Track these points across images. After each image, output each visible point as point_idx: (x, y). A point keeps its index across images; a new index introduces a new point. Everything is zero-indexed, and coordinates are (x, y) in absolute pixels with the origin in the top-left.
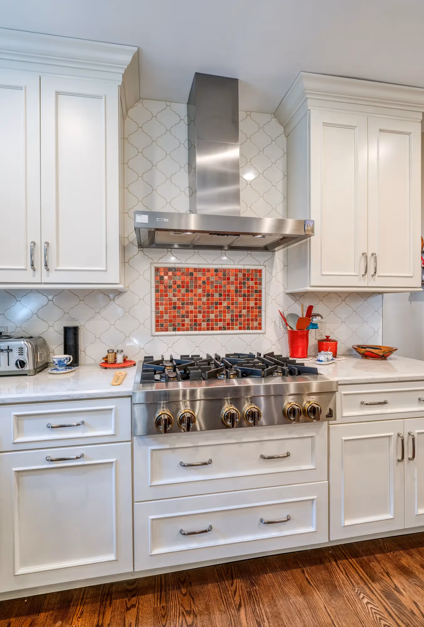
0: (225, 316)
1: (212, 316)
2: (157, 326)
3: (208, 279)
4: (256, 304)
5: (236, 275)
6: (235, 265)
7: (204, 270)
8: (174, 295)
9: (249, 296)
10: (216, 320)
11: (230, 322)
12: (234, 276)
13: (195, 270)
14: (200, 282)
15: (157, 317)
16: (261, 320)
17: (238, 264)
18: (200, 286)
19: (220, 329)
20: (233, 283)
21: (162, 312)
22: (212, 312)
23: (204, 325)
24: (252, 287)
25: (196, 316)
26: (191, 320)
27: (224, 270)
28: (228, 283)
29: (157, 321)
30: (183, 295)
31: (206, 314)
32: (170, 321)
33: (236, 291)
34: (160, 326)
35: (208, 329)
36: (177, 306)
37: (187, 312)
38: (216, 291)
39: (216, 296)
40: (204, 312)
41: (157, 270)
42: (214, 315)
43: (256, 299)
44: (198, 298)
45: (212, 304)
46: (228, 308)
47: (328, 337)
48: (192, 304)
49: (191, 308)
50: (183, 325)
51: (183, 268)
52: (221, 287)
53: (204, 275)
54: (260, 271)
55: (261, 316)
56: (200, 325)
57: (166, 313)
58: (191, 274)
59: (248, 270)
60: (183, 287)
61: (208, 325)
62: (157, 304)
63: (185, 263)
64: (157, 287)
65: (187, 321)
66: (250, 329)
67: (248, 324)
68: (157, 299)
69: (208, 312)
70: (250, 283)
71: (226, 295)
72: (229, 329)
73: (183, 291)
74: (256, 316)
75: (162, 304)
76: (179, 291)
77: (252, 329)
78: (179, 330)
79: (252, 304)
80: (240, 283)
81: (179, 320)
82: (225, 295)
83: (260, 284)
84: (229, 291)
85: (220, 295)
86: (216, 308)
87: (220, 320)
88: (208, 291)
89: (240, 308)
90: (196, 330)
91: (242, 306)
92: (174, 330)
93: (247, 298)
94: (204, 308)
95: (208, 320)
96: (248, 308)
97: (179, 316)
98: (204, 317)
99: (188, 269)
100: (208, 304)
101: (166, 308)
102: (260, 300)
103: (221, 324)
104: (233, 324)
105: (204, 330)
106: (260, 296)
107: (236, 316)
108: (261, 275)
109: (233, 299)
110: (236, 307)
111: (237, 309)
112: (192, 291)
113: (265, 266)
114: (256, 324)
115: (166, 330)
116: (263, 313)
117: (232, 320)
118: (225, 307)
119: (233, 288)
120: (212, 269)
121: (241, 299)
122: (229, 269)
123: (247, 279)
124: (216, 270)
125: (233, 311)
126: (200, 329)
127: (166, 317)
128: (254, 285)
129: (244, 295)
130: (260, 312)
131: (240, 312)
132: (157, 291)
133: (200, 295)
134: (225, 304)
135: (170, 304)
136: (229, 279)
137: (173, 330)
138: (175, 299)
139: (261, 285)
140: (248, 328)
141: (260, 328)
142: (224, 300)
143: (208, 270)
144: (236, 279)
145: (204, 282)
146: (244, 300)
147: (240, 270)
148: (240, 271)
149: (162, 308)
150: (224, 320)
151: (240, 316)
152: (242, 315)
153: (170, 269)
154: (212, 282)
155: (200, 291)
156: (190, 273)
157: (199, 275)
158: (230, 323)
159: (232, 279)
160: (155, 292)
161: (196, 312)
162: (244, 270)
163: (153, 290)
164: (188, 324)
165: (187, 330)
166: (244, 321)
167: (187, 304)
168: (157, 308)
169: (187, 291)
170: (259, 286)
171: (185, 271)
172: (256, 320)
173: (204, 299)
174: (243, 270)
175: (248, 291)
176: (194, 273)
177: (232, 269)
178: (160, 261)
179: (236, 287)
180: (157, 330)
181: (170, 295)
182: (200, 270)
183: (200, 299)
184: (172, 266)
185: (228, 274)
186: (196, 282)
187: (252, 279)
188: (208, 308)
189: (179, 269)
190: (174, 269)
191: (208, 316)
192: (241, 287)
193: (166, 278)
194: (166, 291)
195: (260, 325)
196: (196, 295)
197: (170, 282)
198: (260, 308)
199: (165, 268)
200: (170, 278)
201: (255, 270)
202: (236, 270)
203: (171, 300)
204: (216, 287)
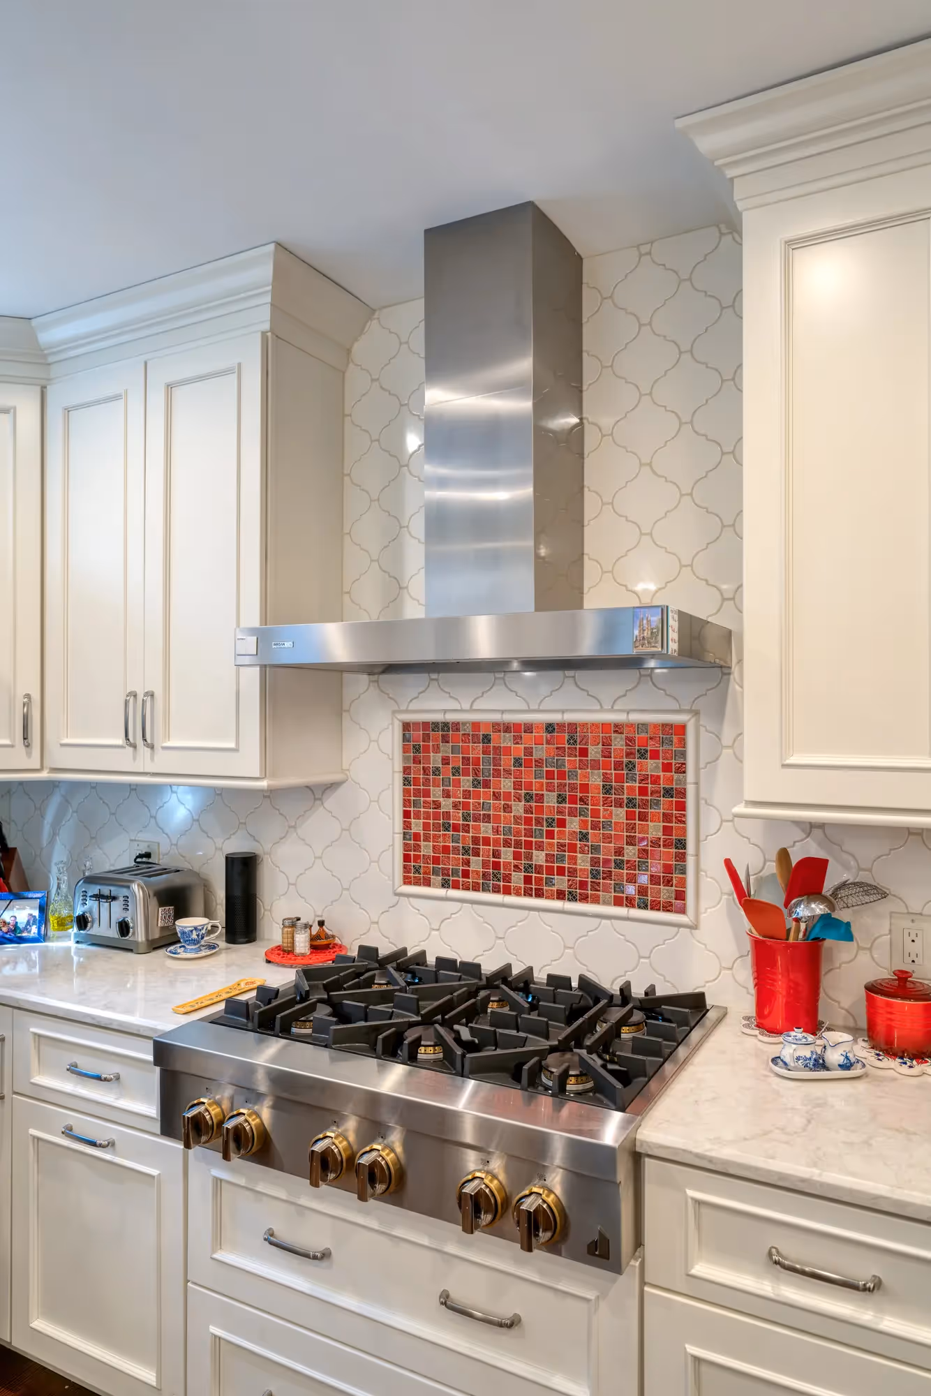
0: (574, 860)
1: (539, 858)
2: (406, 869)
3: (529, 751)
4: (667, 830)
5: (607, 743)
6: (602, 710)
7: (517, 727)
8: (447, 795)
9: (645, 804)
10: (550, 870)
11: (589, 880)
12: (600, 746)
13: (497, 727)
14: (507, 762)
15: (406, 847)
16: (683, 882)
17: (612, 710)
18: (508, 772)
19: (560, 895)
20: (595, 765)
21: (416, 837)
22: (540, 847)
23: (517, 879)
24: (656, 780)
25: (496, 854)
26: (485, 864)
27: (573, 727)
28: (583, 765)
29: (406, 858)
30: (467, 794)
31: (523, 848)
32: (436, 860)
33: (607, 790)
34: (414, 870)
35: (528, 893)
36: (451, 822)
37: (476, 840)
38: (550, 788)
39: (551, 800)
40: (518, 844)
41: (406, 726)
42: (543, 853)
43: (667, 818)
44: (503, 802)
46: (584, 837)
48: (487, 818)
49: (486, 830)
50: (466, 874)
51: (464, 724)
52: (562, 775)
53: (517, 740)
54: (681, 729)
55: (683, 871)
56: (507, 878)
57: (427, 839)
58: (487, 739)
59: (643, 726)
60: (466, 773)
61: (528, 880)
62: (406, 814)
63: (471, 710)
64: (406, 770)
65: (476, 864)
66: (647, 906)
67: (644, 892)
68: (406, 803)
69: (529, 845)
70: (649, 765)
71: (576, 798)
72: (584, 899)
73: (466, 782)
74: (668, 870)
75: (417, 816)
76: (457, 784)
77: (655, 906)
78: (456, 886)
79: (655, 829)
80: (618, 765)
81: (453, 862)
82: (573, 800)
83: (682, 769)
84: (585, 788)
85: (561, 799)
86: (550, 835)
87: (561, 871)
88: (529, 785)
89: (619, 839)
90: (496, 890)
91: (625, 834)
92: (445, 885)
93: (638, 811)
94: (518, 833)
95: (528, 868)
96: (644, 841)
97: (456, 850)
98: (517, 856)
99: (476, 725)
100: (528, 821)
101: (426, 827)
102: (682, 820)
103: (561, 882)
104: (595, 886)
105: (518, 894)
106: (682, 806)
107: (607, 863)
108: (683, 742)
109: (595, 813)
110: (607, 838)
111: (610, 842)
112: (486, 784)
113: (696, 713)
114: (665, 893)
115: (427, 883)
116: (690, 861)
117: (595, 875)
118: (573, 834)
119: (596, 779)
120: (539, 725)
121: (620, 814)
122: (584, 725)
123: (637, 755)
124: (550, 727)
125: (596, 849)
126: (507, 891)
127: (426, 849)
128: (661, 774)
129: (630, 802)
130: (681, 857)
131: (619, 852)
132: (406, 781)
133: (507, 796)
134: (574, 825)
135: (436, 817)
136: (584, 752)
137: (443, 886)
138: (446, 805)
139: (684, 772)
140: (643, 904)
141: (683, 911)
142: (572, 813)
143: (529, 728)
144: (607, 754)
145: (518, 762)
146: (630, 816)
147: (616, 725)
148: (618, 728)
149: (417, 826)
150: (573, 872)
151: (619, 865)
152: (623, 861)
153: (435, 725)
154: (539, 762)
155: (507, 785)
156: (483, 735)
157: (506, 740)
158: (589, 884)
159: (594, 752)
160: (402, 784)
161: (497, 842)
162: (631, 725)
163: (399, 779)
164: (477, 873)
165: (476, 888)
166: (631, 879)
167: (476, 818)
168: (407, 826)
169: (476, 784)
170: (676, 776)
171: (469, 730)
172: (668, 882)
173: (519, 808)
174: (627, 726)
175: (643, 791)
176: (493, 736)
177: (595, 725)
178: (412, 706)
179: (606, 778)
180: (407, 881)
181: (436, 793)
182: (507, 728)
183: (507, 808)
184: (438, 717)
185: (584, 739)
186: (496, 762)
187: (655, 755)
188: (529, 833)
189: (456, 726)
190: (446, 725)
191: (529, 857)
192: (619, 779)
193: (427, 749)
194: (427, 782)
195: (681, 896)
196: (496, 796)
197: (435, 760)
198: (682, 844)
199: (426, 725)
200: (437, 749)
201: (666, 727)
202: (605, 726)
203: (437, 805)
204: (550, 775)
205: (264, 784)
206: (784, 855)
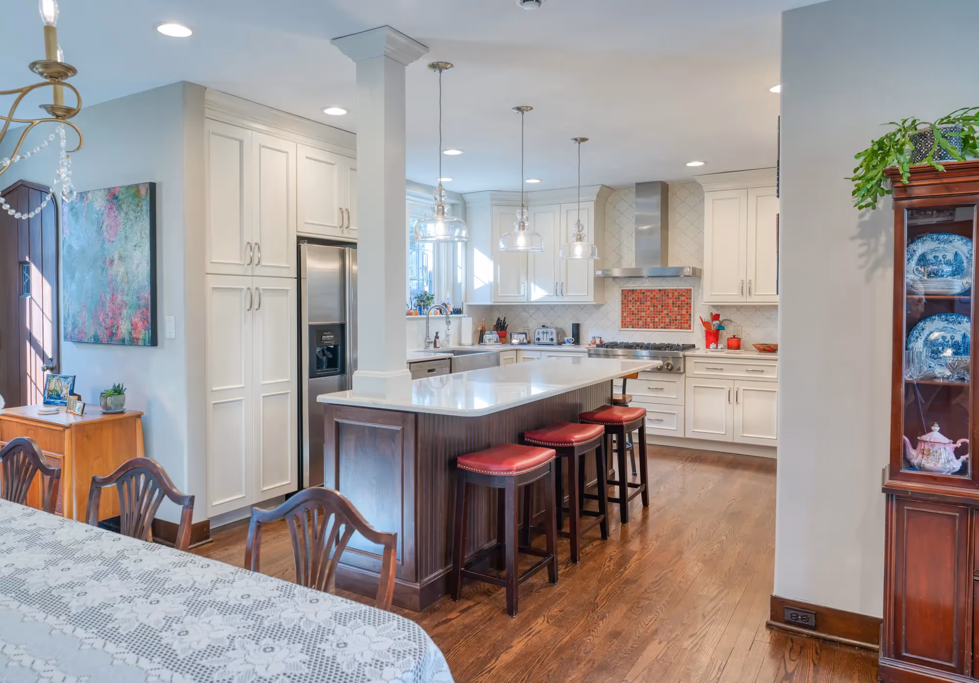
0: (665, 320)
1: (657, 320)
2: (622, 324)
3: (654, 296)
4: (687, 312)
5: (673, 293)
6: (672, 286)
7: (652, 290)
8: (633, 306)
10: (659, 322)
13: (646, 290)
14: (649, 298)
15: (622, 319)
16: (690, 323)
17: (675, 286)
18: (649, 301)
19: (662, 328)
20: (671, 298)
21: (625, 317)
22: (657, 317)
23: (651, 325)
24: (684, 301)
25: (646, 320)
26: (643, 322)
27: (665, 290)
28: (668, 298)
29: (622, 322)
30: (638, 306)
32: (630, 322)
33: (673, 304)
34: (624, 325)
35: (654, 328)
36: (634, 313)
37: (641, 317)
38: (659, 304)
39: (660, 306)
40: (651, 317)
41: (622, 291)
43: (687, 309)
45: (657, 312)
46: (668, 314)
47: (734, 336)
48: (644, 312)
49: (643, 314)
50: (638, 325)
52: (662, 301)
53: (651, 293)
54: (690, 290)
55: (690, 320)
56: (649, 325)
57: (628, 317)
58: (644, 293)
59: (681, 290)
60: (638, 301)
61: (654, 325)
62: (622, 312)
63: (640, 287)
64: (622, 301)
65: (641, 322)
67: (681, 326)
68: (622, 309)
69: (654, 317)
70: (683, 298)
71: (666, 306)
72: (668, 328)
73: (638, 303)
74: (687, 320)
75: (625, 312)
76: (636, 304)
77: (684, 328)
78: (635, 328)
79: (684, 312)
80: (676, 298)
81: (635, 322)
83: (690, 299)
84: (668, 303)
85: (662, 306)
86: (659, 314)
87: (662, 322)
88: (654, 304)
89: (676, 314)
90: (646, 328)
92: (633, 327)
93: (680, 307)
94: (652, 314)
95: (654, 322)
96: (682, 315)
97: (636, 319)
98: (651, 320)
99: (641, 290)
100: (654, 312)
101: (628, 314)
102: (690, 309)
103: (662, 325)
104: (670, 325)
105: (652, 328)
106: (690, 307)
107: (673, 320)
108: (691, 293)
109: (670, 309)
110: (673, 314)
112: (644, 304)
113: (694, 286)
114: (686, 326)
115: (628, 327)
116: (692, 318)
117: (670, 323)
118: (665, 314)
119: (671, 301)
120: (657, 290)
121: (676, 309)
122: (668, 290)
123: (680, 296)
124: (660, 290)
125: (670, 317)
126: (649, 328)
127: (628, 319)
128: (686, 300)
129: (679, 306)
130: (690, 317)
131: (676, 317)
132: (622, 304)
133: (649, 306)
135: (630, 312)
136: (668, 296)
138: (633, 309)
140: (681, 328)
141: (690, 329)
142: (665, 309)
143: (654, 290)
144: (673, 296)
145: (651, 298)
146: (679, 309)
148: (676, 290)
149: (625, 314)
150: (665, 322)
151: (676, 320)
153: (630, 290)
154: (657, 298)
155: (649, 303)
156: (642, 292)
157: (649, 293)
159: (670, 295)
161: (646, 317)
162: (679, 289)
163: (620, 303)
164: (641, 324)
165: (641, 328)
166: (679, 323)
167: (641, 312)
168: (622, 314)
169: (641, 304)
171: (639, 291)
172: (687, 323)
173: (652, 309)
175: (682, 304)
177: (670, 290)
178: (625, 286)
179: (673, 301)
180: (622, 327)
181: (630, 306)
182: (649, 291)
183: (649, 309)
184: (631, 288)
185: (668, 293)
186: (646, 298)
187: (684, 296)
188: (654, 314)
189: (636, 290)
190: (633, 290)
191: (654, 320)
192: (676, 301)
193: (628, 296)
194: (628, 304)
195: (690, 326)
196: (646, 306)
197: (630, 298)
198: (690, 315)
199: (627, 290)
200: (631, 296)
201: (687, 290)
202: (673, 290)
203: (631, 309)
204: (659, 301)
205: (594, 303)
206: (711, 313)
